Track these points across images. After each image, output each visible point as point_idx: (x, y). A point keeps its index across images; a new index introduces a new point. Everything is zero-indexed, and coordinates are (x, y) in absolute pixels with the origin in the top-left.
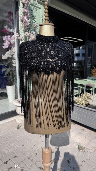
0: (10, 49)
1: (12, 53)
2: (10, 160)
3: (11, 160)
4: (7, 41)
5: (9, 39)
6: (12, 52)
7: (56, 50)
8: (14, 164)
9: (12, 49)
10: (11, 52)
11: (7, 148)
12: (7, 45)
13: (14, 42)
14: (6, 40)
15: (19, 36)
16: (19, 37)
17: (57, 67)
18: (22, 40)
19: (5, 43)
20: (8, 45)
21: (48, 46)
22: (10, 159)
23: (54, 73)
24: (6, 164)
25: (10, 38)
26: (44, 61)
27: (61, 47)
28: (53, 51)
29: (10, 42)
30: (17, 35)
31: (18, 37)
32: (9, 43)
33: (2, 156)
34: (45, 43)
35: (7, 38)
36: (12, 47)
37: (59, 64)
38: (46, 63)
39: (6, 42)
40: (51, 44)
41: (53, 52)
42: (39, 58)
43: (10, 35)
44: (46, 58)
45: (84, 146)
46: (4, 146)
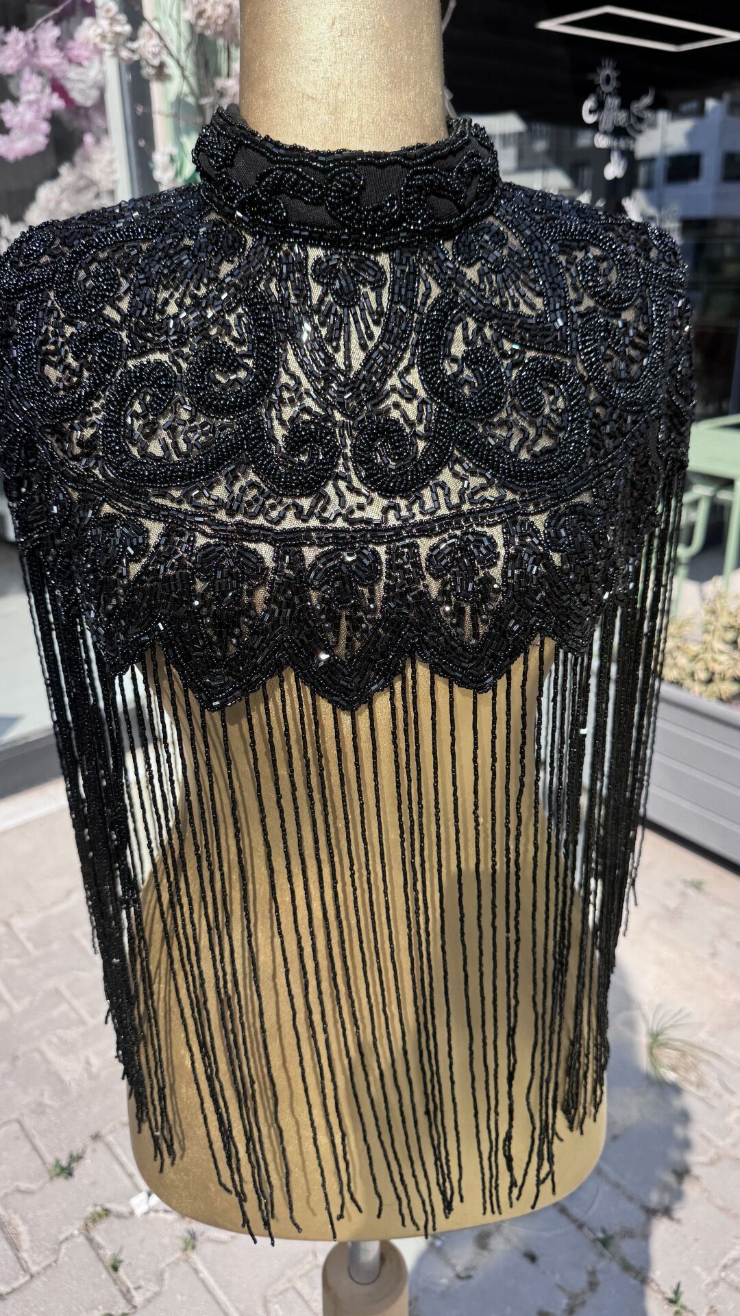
0: (73, 164)
1: (90, 194)
2: (100, 1146)
3: (109, 1147)
4: (31, 88)
5: (50, 58)
6: (91, 183)
7: (458, 349)
8: (126, 1181)
9: (87, 159)
10: (79, 191)
11: (73, 1034)
12: (31, 129)
13: (94, 94)
14: (27, 74)
15: (127, 29)
16: (133, 37)
17: (458, 612)
18: (161, 72)
19: (15, 100)
20: (45, 127)
21: (349, 298)
22: (96, 1137)
23: (423, 672)
24: (61, 1182)
25: (61, 44)
26: (290, 522)
27: (531, 304)
28: (414, 378)
29: (58, 87)
30: (113, 20)
31: (119, 41)
32: (57, 102)
33: (39, 1109)
34: (315, 253)
35: (33, 50)
36: (88, 139)
37: (496, 572)
38: (310, 554)
39: (25, 98)
40: (384, 260)
41: (409, 393)
42: (220, 492)
43: (58, 20)
44: (313, 488)
45: (701, 1036)
46: (55, 1013)
